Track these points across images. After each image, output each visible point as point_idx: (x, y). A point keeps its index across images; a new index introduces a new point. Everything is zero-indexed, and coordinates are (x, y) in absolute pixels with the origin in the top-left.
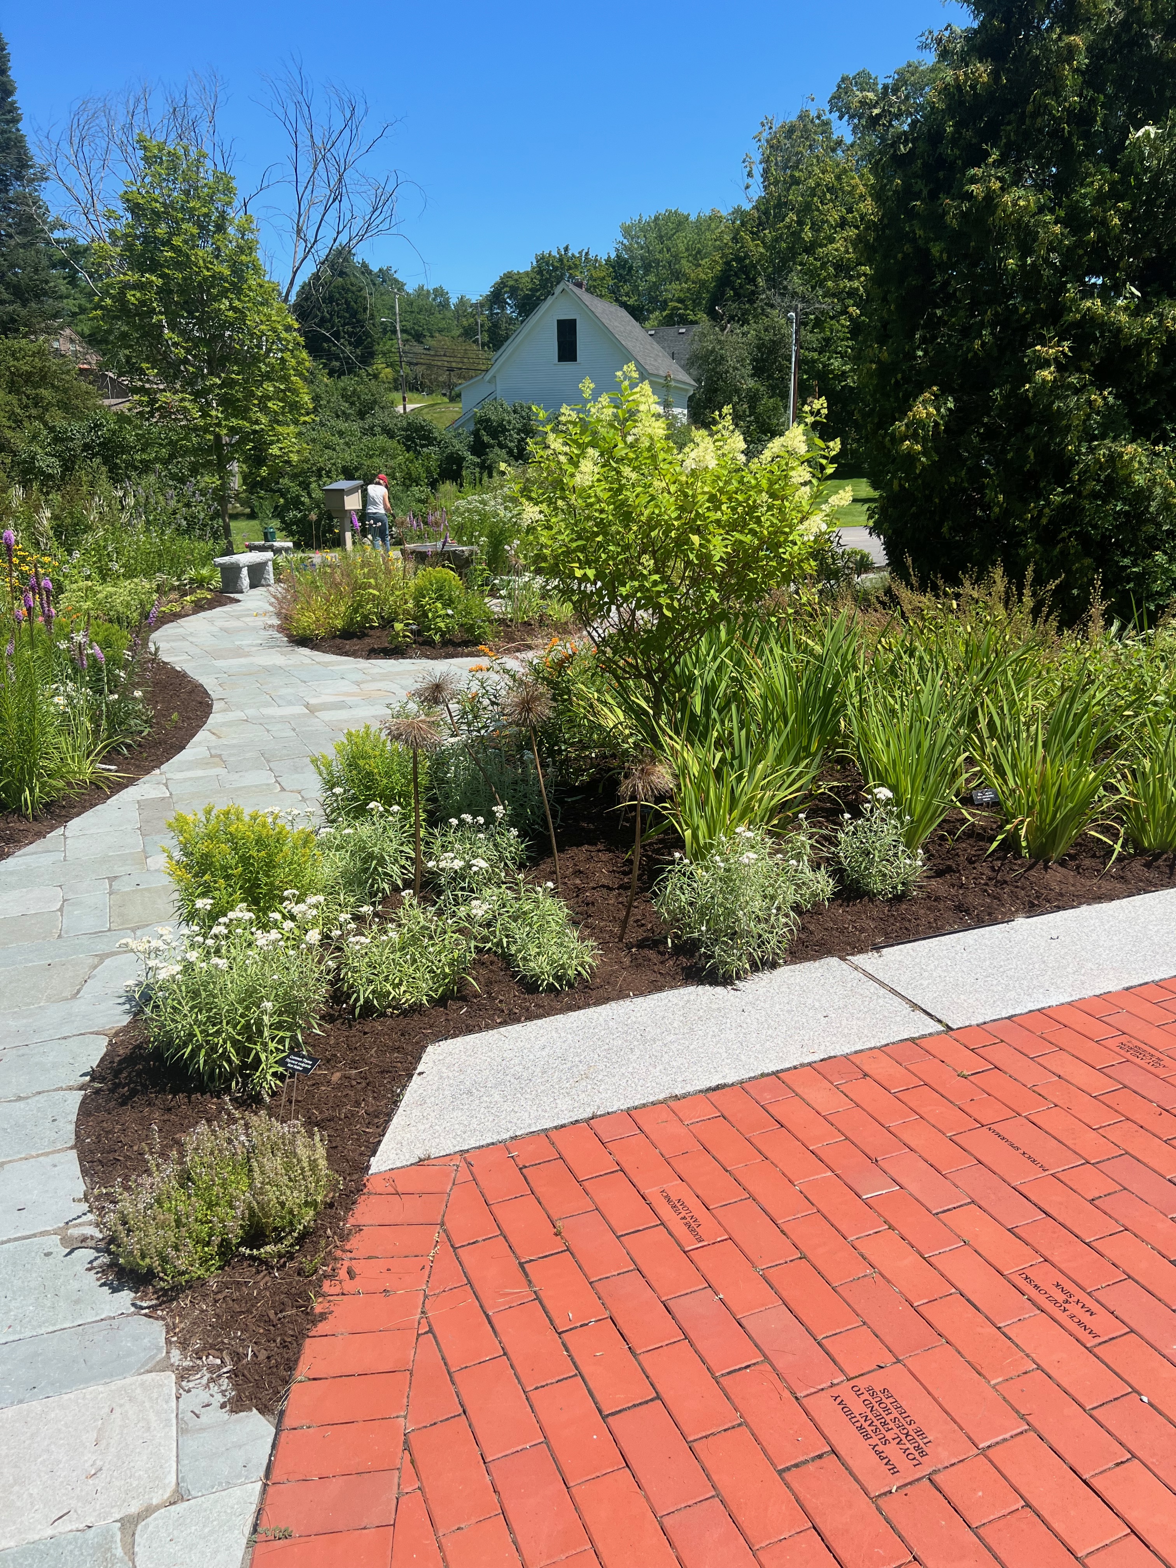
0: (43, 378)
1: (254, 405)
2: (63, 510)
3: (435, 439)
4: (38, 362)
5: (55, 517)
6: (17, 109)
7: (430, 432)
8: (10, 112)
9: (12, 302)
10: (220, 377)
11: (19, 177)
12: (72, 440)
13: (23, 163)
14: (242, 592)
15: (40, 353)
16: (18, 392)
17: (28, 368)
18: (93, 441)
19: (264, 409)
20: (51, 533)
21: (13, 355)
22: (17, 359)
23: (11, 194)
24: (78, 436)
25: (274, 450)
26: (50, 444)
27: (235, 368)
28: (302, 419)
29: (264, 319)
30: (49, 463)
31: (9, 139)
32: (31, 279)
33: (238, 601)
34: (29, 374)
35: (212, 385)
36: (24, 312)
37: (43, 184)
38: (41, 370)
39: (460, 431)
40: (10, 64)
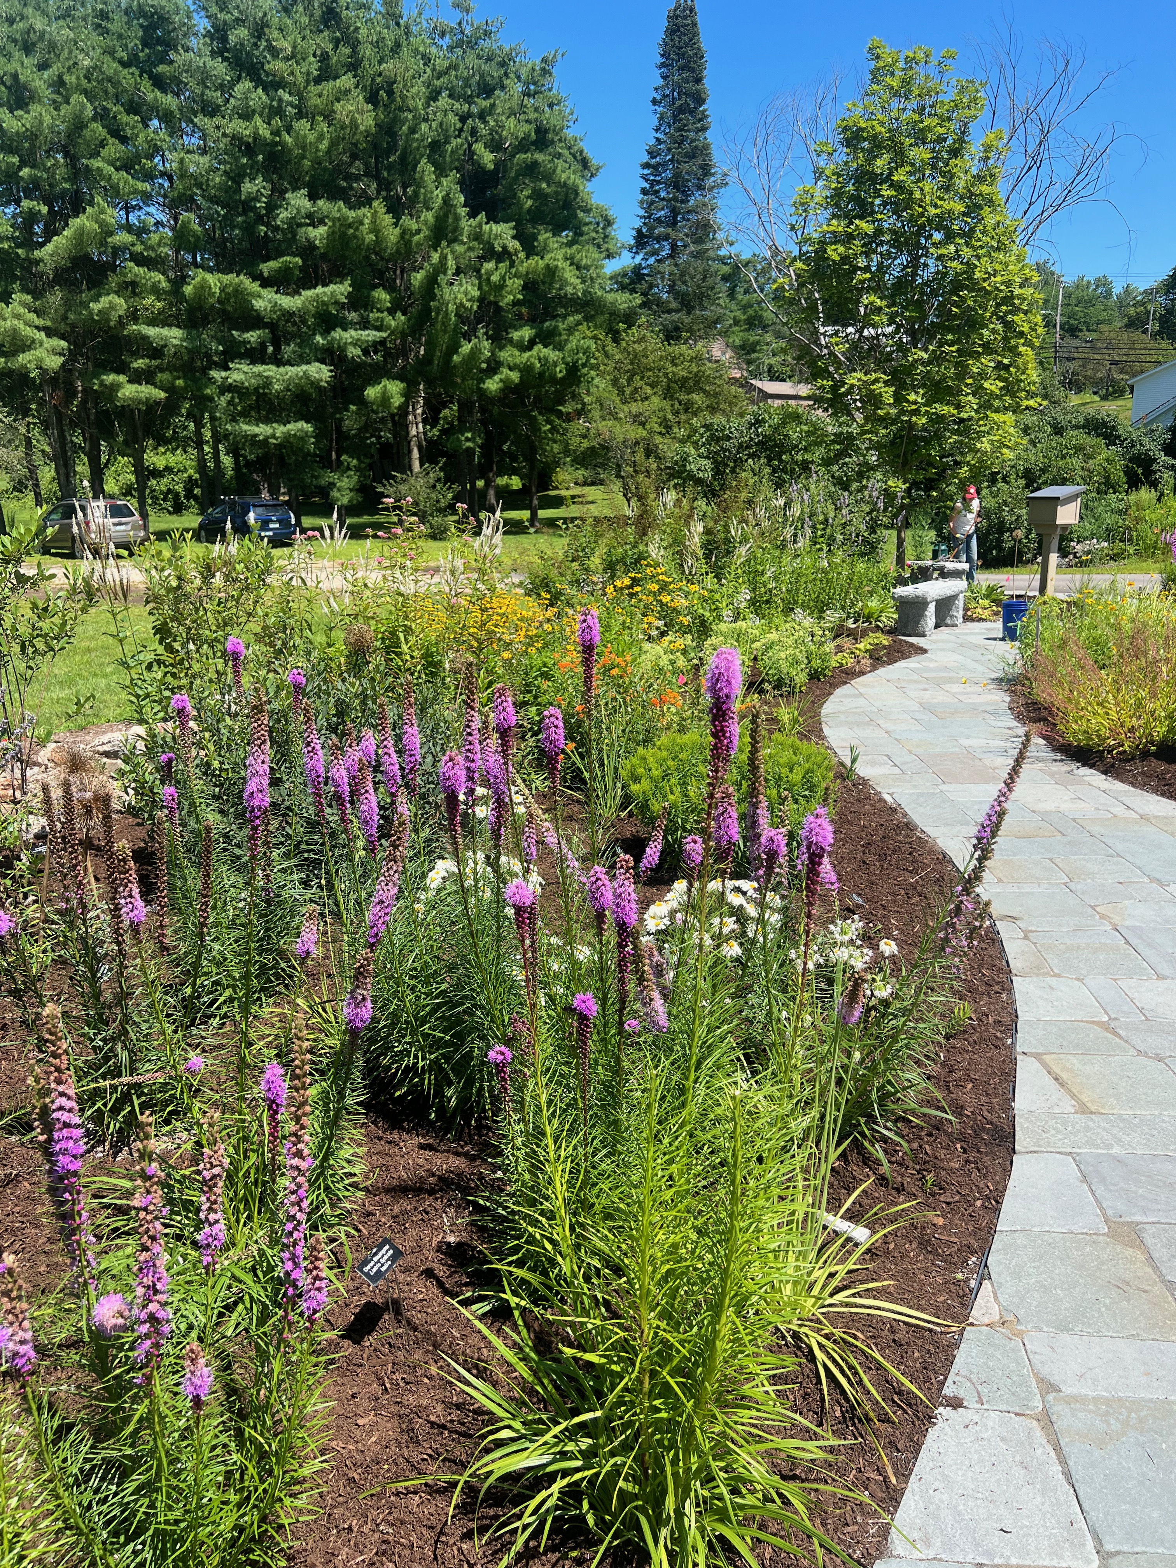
0: (697, 383)
1: (967, 385)
2: (716, 522)
3: (1119, 437)
4: (694, 368)
5: (708, 532)
6: (706, 117)
7: (1113, 428)
8: (700, 120)
9: (677, 311)
10: (926, 350)
11: (700, 188)
12: (729, 438)
13: (706, 170)
14: (923, 635)
15: (697, 358)
16: (672, 398)
17: (685, 373)
18: (751, 439)
19: (978, 391)
20: (700, 553)
21: (672, 361)
22: (676, 365)
23: (692, 203)
24: (736, 434)
25: (984, 445)
26: (704, 444)
27: (950, 337)
28: (1025, 403)
29: (998, 267)
30: (701, 467)
31: (696, 147)
32: (699, 287)
33: (924, 651)
34: (685, 380)
35: (916, 361)
36: (687, 320)
37: (722, 190)
38: (696, 375)
39: (1154, 427)
40: (705, 73)
